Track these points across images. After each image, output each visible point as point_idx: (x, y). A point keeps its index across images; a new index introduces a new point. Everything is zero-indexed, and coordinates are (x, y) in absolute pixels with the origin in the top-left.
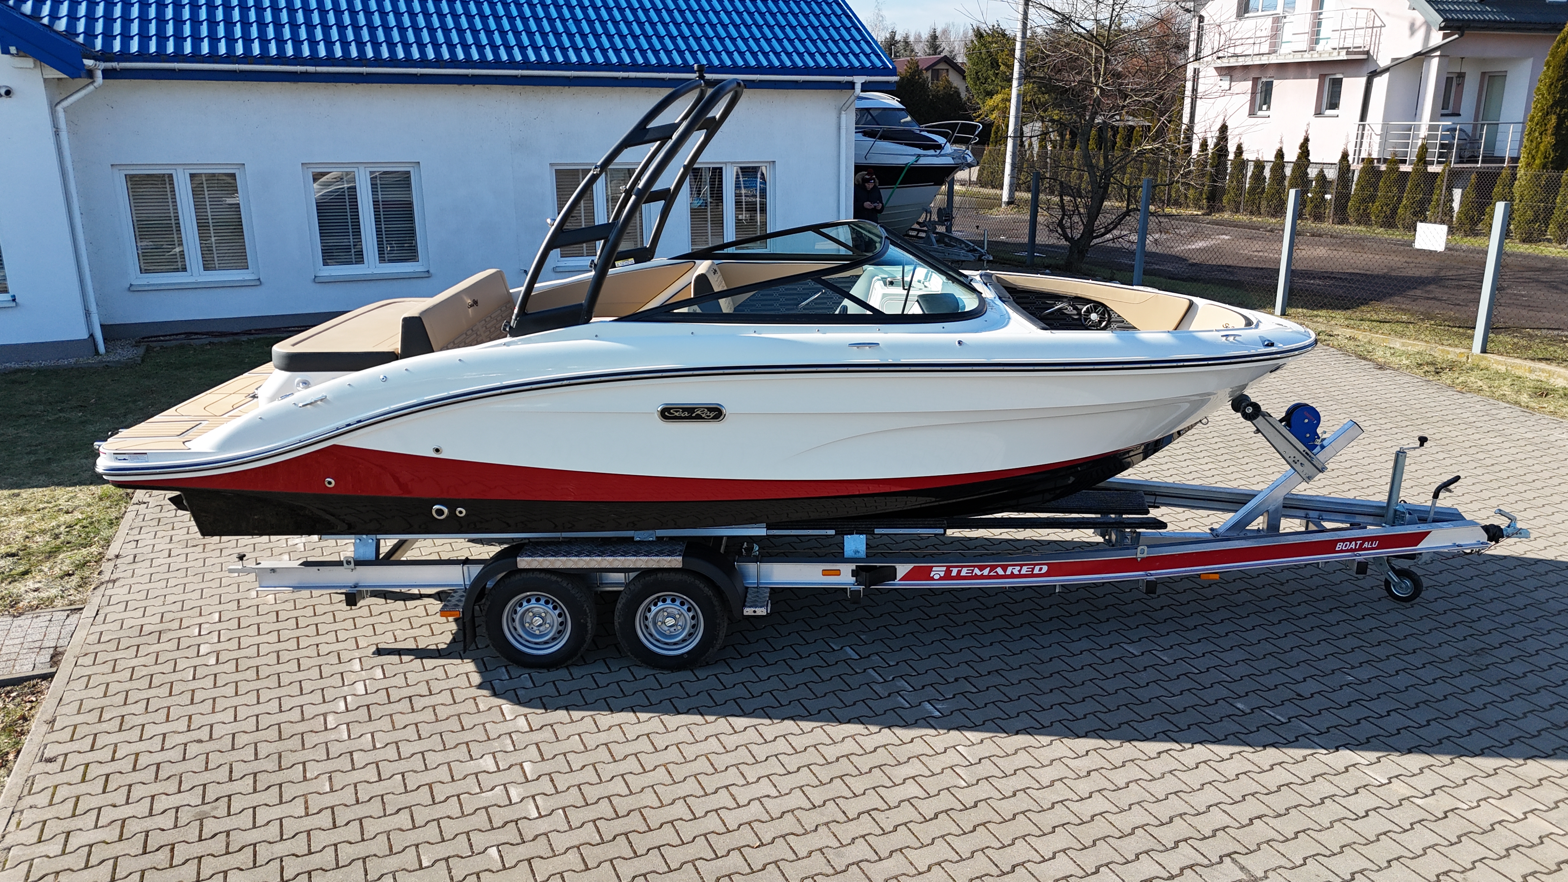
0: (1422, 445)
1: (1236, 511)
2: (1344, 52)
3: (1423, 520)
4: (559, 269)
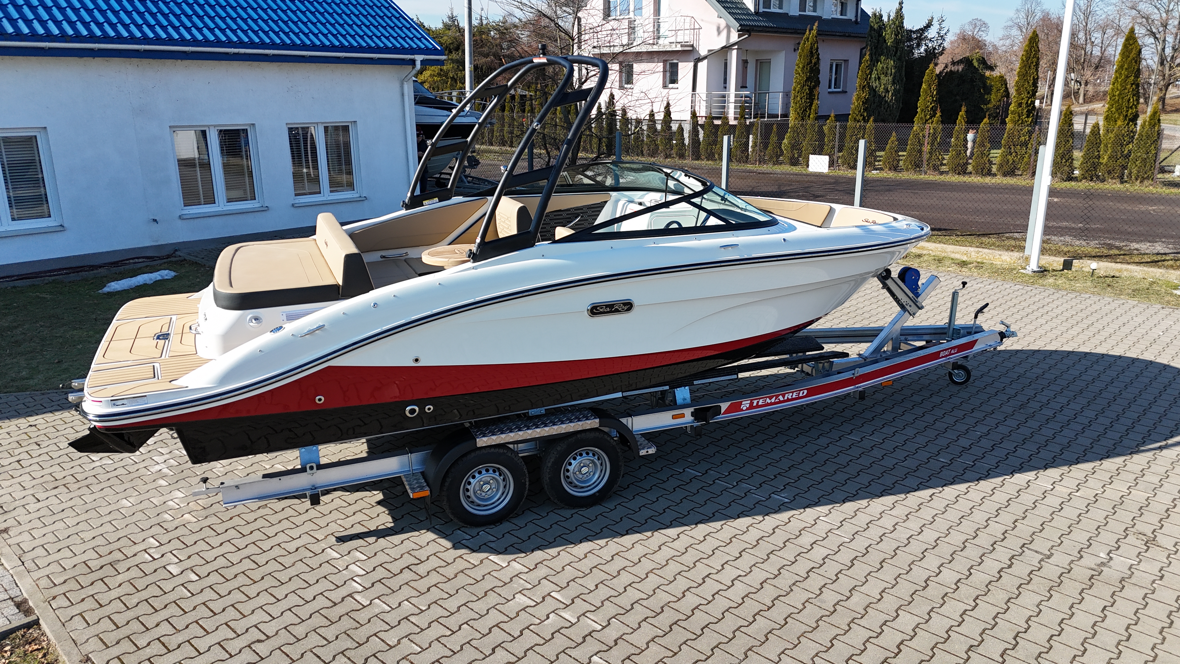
1: (871, 342)
2: (679, 46)
3: (969, 333)
4: (185, 217)
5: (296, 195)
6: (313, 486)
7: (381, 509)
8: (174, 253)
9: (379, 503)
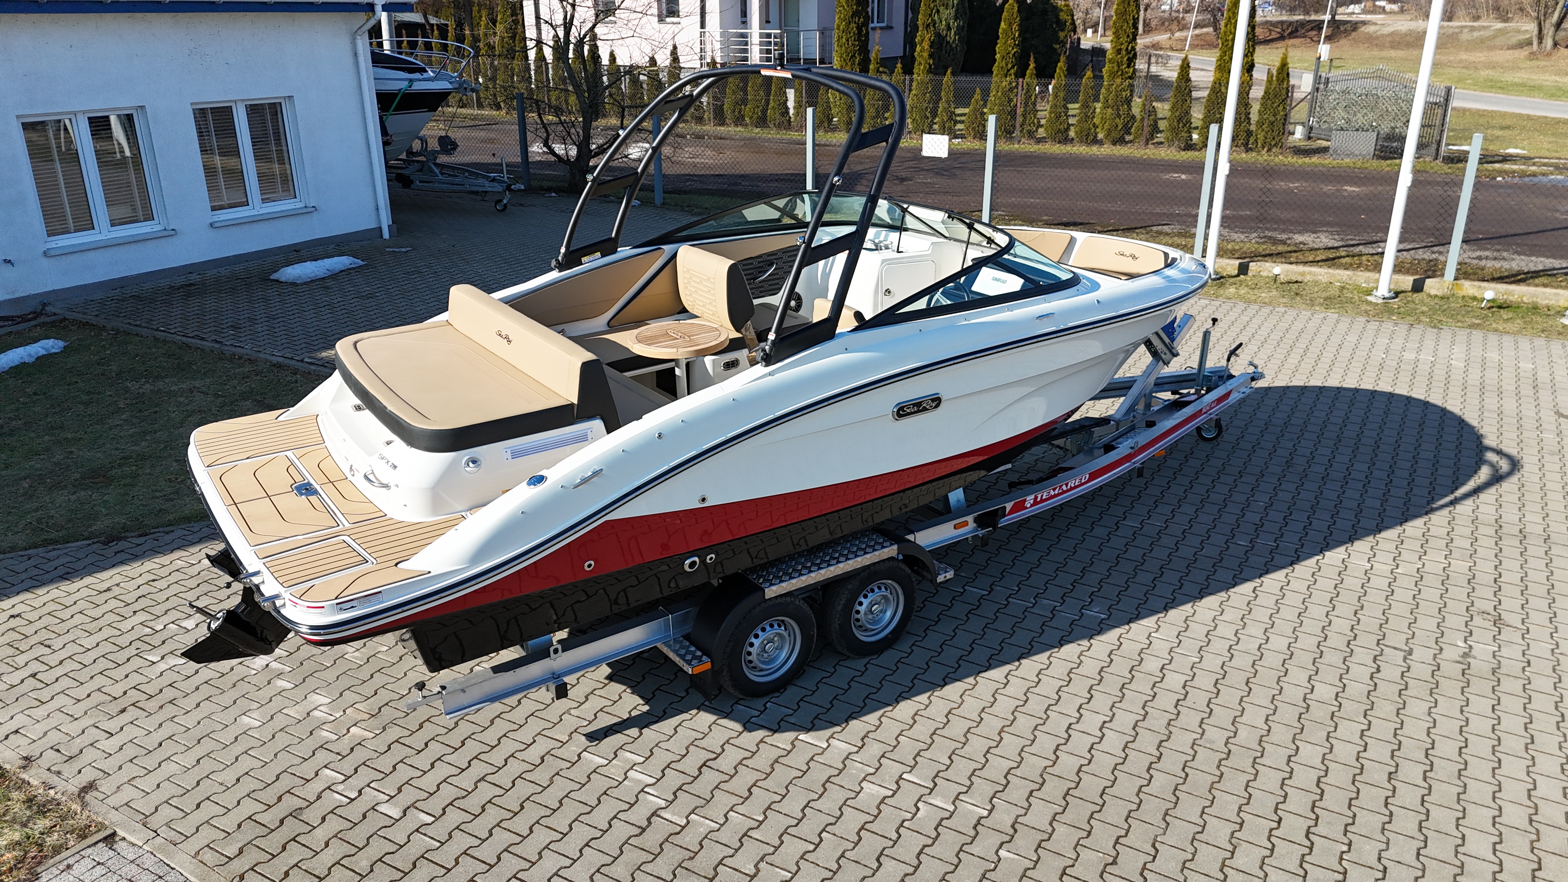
0: (1214, 324)
3: (1222, 379)
4: (52, 253)
5: (214, 209)
6: (553, 674)
7: (617, 688)
8: (43, 309)
9: (610, 678)
